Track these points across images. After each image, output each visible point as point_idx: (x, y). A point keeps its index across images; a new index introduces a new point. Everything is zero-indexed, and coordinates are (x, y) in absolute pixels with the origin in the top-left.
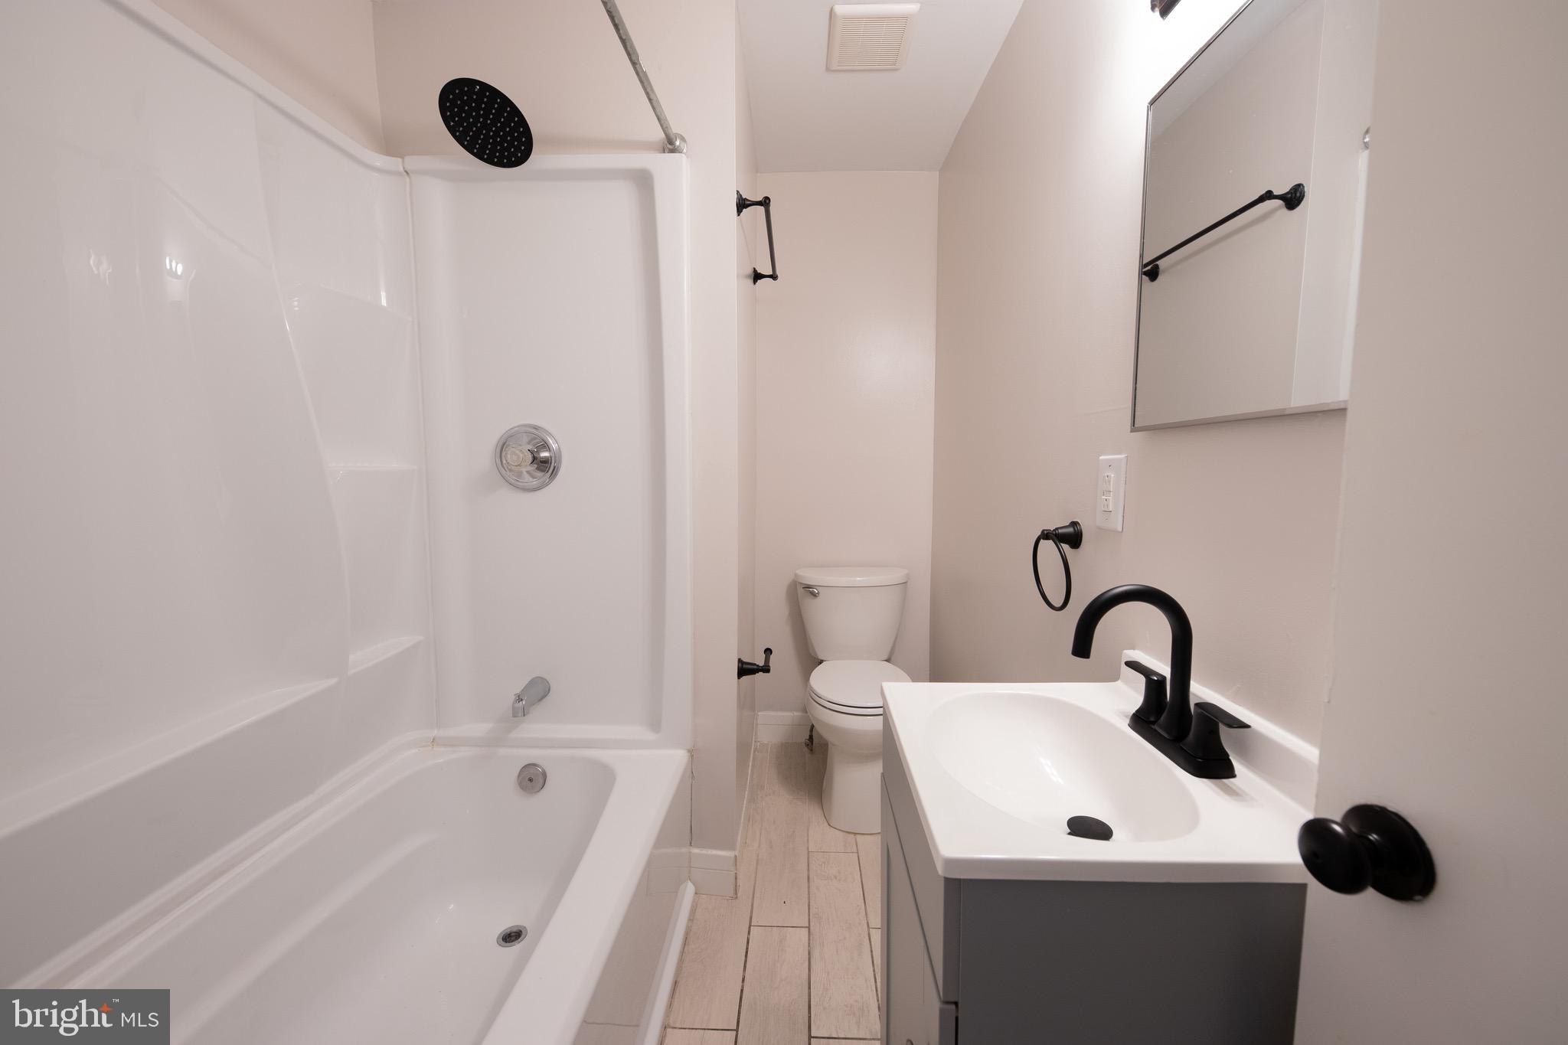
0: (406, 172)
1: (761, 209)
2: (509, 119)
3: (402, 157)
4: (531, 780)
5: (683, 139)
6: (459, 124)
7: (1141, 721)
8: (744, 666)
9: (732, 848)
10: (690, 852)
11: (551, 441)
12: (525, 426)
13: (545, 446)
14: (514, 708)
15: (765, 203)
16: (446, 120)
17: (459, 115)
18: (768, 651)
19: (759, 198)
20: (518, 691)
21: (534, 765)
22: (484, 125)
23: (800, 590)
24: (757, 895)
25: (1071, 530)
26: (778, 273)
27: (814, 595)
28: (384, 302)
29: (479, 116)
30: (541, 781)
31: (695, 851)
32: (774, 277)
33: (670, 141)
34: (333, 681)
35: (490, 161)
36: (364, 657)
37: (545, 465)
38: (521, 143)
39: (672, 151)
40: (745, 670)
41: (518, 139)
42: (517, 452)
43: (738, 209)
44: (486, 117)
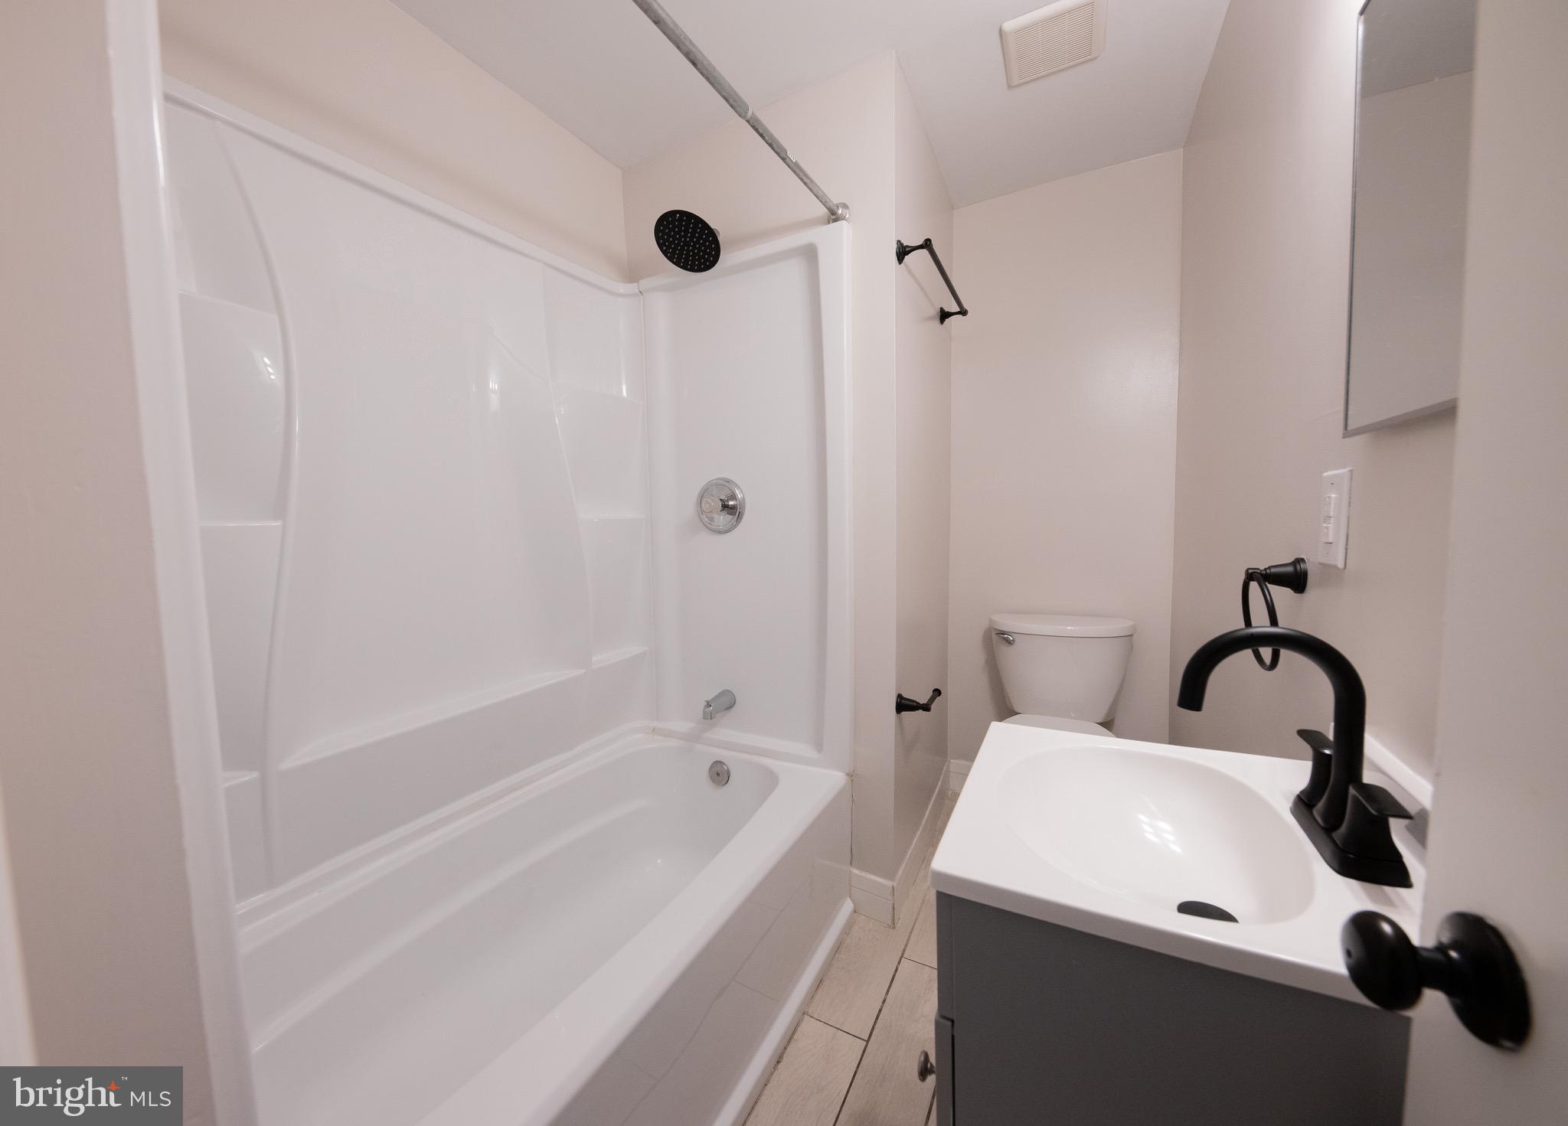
0: (641, 292)
1: (925, 252)
2: (701, 233)
3: (638, 282)
4: (718, 774)
5: (845, 206)
6: (669, 247)
7: (1305, 803)
8: (903, 702)
9: (890, 876)
10: (851, 872)
11: (737, 492)
12: (716, 479)
13: (733, 497)
14: (704, 712)
15: (927, 245)
16: (660, 246)
17: (668, 240)
18: (937, 692)
19: (920, 242)
20: (709, 699)
21: (723, 763)
22: (686, 244)
23: (994, 637)
24: (916, 931)
25: (1290, 569)
26: (966, 306)
27: (1009, 642)
28: (625, 394)
29: (681, 237)
30: (726, 779)
31: (856, 871)
32: (963, 312)
33: (833, 212)
34: (582, 671)
35: (692, 270)
36: (602, 658)
37: (731, 509)
38: (711, 249)
39: (835, 220)
40: (904, 705)
41: (709, 247)
42: (710, 501)
43: (898, 259)
44: (685, 237)
